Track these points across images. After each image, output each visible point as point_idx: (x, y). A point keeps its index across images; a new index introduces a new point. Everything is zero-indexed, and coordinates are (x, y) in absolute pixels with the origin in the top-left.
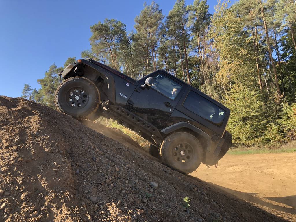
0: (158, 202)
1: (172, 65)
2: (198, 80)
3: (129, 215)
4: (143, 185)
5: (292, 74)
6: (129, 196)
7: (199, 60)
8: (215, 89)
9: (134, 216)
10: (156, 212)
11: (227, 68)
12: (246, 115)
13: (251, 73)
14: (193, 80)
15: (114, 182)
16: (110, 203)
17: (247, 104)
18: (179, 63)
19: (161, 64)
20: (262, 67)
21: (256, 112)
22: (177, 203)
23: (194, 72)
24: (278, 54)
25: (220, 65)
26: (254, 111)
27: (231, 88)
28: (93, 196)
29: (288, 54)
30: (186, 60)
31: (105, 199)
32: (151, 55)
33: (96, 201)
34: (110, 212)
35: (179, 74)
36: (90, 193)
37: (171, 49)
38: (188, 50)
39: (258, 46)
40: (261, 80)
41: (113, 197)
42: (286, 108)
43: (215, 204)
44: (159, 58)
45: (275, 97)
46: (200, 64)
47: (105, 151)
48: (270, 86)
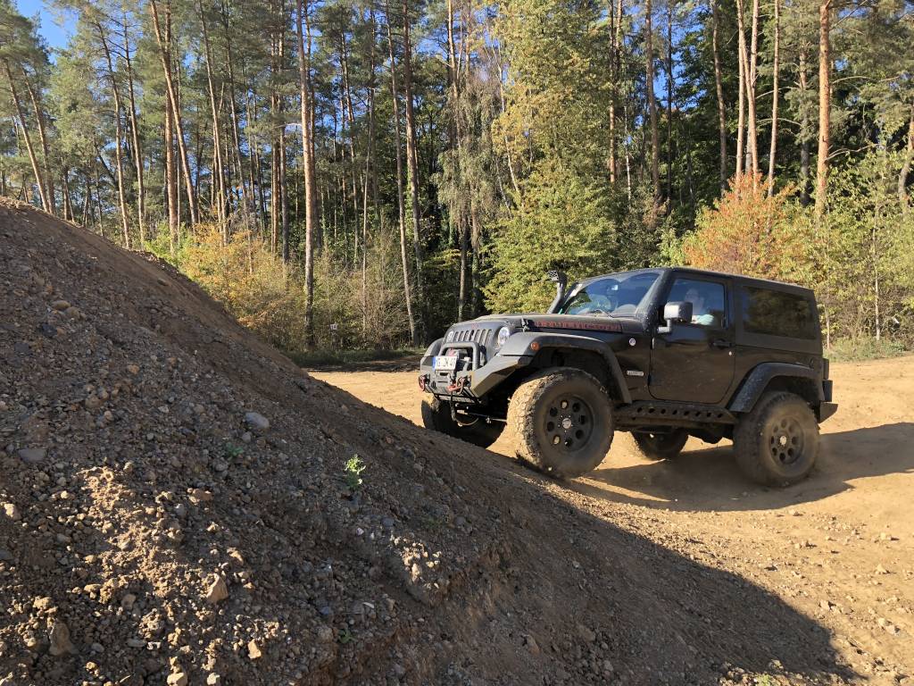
0: (262, 472)
1: (362, 74)
2: (437, 134)
3: (157, 505)
4: (219, 420)
5: (699, 148)
6: (166, 451)
7: (446, 71)
8: (486, 168)
9: (177, 507)
10: (252, 500)
11: (528, 106)
12: (562, 253)
13: (593, 133)
14: (424, 132)
15: (115, 407)
16: (94, 469)
17: (570, 222)
18: (384, 69)
19: (327, 66)
20: (624, 117)
21: (591, 247)
22: (324, 475)
23: (430, 108)
24: (670, 84)
25: (507, 95)
26: (586, 245)
27: (532, 169)
28: (31, 445)
29: (694, 88)
30: (407, 63)
31: (76, 454)
32: (295, 28)
33: (44, 460)
34: (93, 495)
35: (382, 107)
36: (20, 435)
37: (363, 21)
38: (415, 31)
39: (621, 52)
40: (616, 157)
41: (107, 450)
42: (669, 244)
43: (441, 482)
44: (321, 43)
45: (646, 209)
46: (449, 84)
47: (93, 308)
48: (636, 176)
